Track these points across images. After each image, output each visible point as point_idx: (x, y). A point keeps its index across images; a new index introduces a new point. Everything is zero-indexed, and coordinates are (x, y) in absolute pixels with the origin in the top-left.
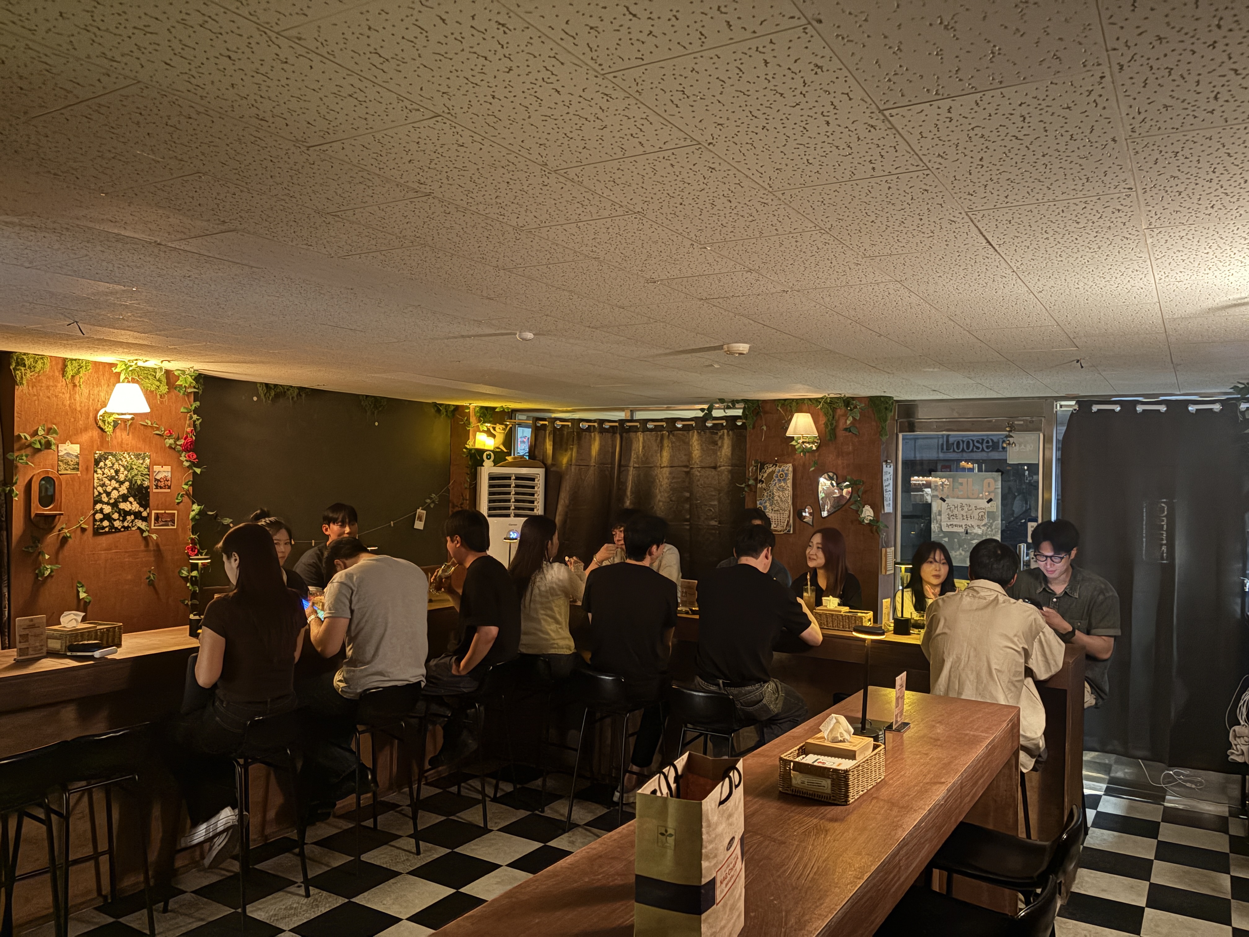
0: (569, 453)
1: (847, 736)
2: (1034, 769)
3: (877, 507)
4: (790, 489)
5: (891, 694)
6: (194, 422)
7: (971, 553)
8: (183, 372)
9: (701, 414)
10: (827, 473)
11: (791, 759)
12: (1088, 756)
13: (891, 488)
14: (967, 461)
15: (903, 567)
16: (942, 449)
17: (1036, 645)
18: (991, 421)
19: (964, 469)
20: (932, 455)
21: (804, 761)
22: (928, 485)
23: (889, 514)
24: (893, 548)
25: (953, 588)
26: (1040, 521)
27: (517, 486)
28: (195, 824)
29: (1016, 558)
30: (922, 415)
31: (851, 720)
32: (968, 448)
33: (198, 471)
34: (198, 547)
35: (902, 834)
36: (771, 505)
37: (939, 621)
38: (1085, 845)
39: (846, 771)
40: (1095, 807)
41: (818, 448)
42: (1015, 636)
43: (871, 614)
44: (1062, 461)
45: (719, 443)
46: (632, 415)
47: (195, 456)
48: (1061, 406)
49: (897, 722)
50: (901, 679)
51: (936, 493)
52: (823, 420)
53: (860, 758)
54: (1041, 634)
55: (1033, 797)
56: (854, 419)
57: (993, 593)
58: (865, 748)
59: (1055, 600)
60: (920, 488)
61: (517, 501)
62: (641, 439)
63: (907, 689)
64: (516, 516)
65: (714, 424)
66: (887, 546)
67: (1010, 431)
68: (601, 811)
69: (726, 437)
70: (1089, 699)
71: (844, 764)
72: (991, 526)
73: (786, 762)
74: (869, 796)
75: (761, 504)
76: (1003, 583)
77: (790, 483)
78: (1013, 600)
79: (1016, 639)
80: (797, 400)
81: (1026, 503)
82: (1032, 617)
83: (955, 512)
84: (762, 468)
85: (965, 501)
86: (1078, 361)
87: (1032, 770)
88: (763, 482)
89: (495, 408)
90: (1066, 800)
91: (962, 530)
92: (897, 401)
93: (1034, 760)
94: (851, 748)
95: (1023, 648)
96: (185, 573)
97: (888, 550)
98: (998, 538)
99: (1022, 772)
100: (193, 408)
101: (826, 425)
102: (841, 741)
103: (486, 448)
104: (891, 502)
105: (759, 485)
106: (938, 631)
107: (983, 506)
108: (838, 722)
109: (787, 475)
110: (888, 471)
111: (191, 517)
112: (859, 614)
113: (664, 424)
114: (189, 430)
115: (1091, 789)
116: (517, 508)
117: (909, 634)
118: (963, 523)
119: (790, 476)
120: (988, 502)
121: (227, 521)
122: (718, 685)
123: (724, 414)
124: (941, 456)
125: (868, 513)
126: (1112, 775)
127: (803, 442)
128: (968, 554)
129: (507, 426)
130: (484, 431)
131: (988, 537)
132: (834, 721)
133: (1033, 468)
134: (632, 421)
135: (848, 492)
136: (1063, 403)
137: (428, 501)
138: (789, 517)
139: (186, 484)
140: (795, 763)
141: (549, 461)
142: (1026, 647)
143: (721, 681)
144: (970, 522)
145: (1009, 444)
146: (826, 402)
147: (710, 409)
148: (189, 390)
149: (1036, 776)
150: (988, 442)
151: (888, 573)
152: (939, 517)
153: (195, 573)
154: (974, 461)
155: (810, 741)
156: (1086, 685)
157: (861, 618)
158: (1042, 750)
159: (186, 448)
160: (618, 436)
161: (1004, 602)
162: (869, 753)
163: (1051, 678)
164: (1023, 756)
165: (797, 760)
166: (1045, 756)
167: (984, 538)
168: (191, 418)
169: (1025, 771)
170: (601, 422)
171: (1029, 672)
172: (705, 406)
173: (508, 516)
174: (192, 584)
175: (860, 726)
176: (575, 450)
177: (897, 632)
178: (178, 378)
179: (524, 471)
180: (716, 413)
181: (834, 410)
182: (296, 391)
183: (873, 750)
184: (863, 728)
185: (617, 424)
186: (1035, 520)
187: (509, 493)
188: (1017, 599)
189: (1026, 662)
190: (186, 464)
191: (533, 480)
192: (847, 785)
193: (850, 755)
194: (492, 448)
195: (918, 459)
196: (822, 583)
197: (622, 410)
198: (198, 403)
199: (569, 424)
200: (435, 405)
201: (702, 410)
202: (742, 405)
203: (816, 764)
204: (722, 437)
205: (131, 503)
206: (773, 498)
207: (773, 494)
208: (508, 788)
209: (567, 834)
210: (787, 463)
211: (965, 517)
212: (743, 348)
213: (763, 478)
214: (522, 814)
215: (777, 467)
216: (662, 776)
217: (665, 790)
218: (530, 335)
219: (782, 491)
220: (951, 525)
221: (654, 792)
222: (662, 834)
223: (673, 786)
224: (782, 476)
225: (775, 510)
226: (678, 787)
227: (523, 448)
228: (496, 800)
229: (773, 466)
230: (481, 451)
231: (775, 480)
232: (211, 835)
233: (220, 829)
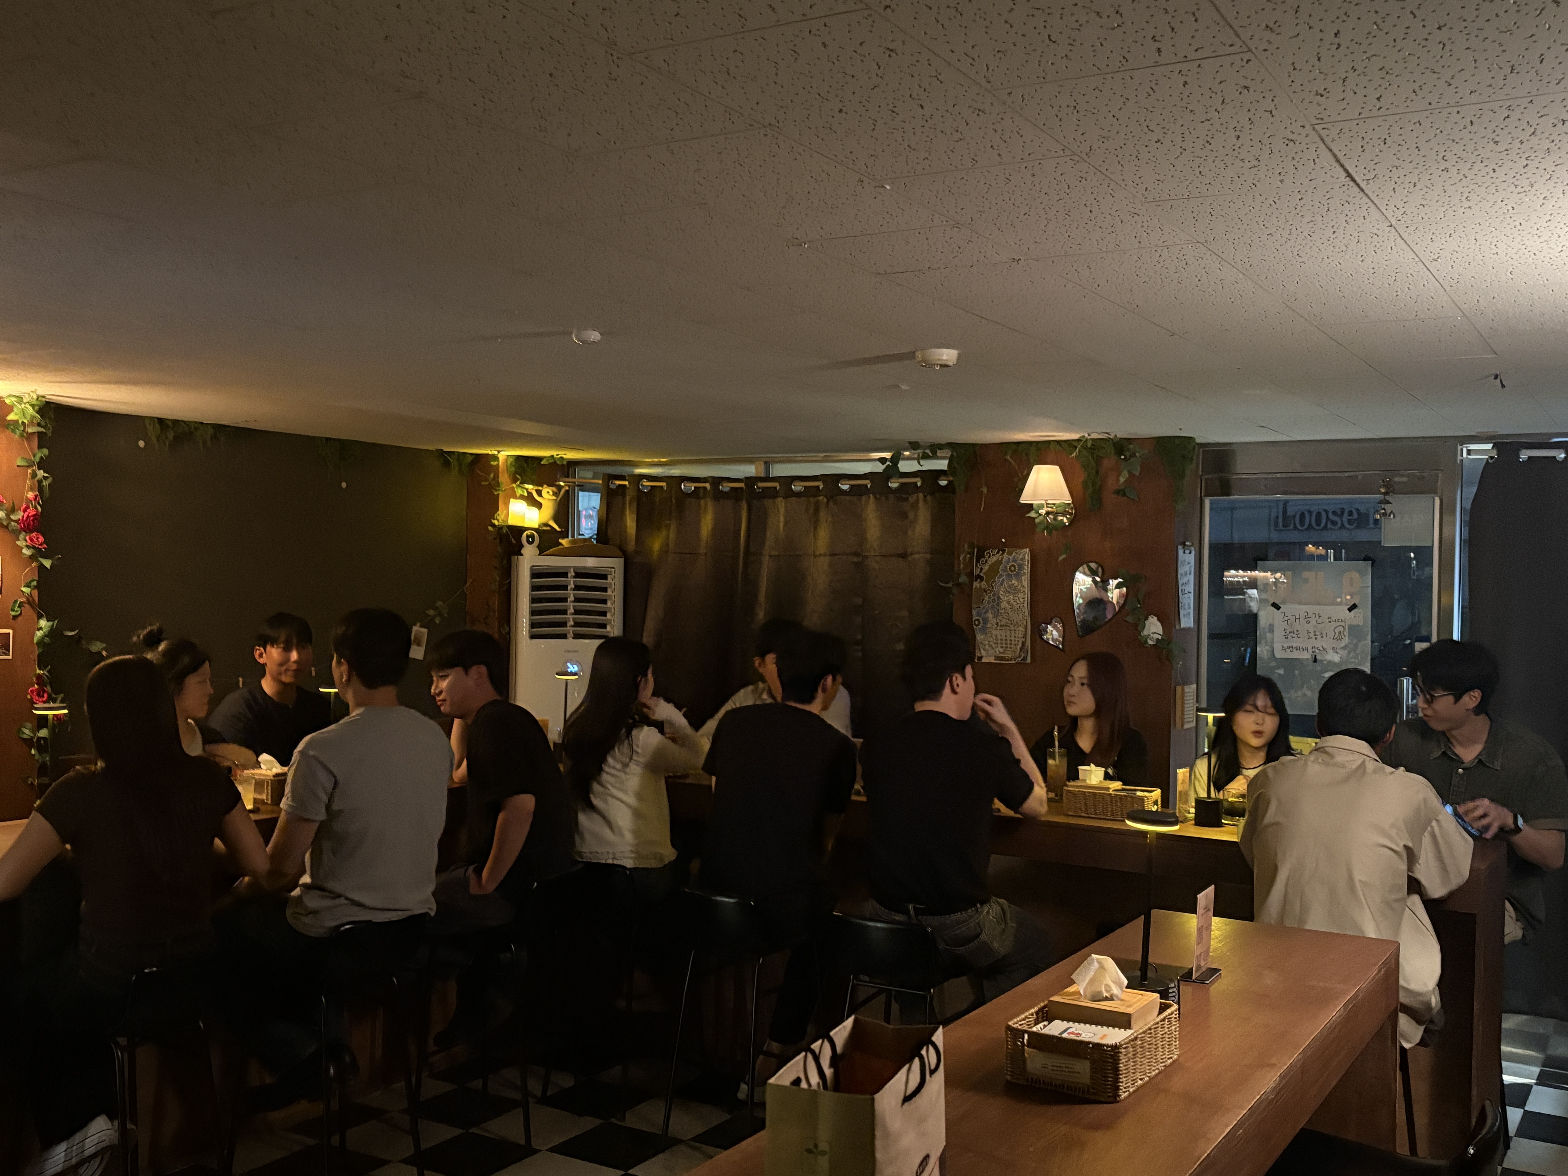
0: (664, 533)
1: (1115, 991)
2: (1422, 1043)
3: (1169, 618)
4: (1027, 590)
5: (1191, 922)
6: (40, 482)
7: (1321, 692)
8: (20, 399)
9: (880, 468)
10: (1087, 563)
11: (1026, 1028)
12: (1510, 1022)
13: (1191, 588)
14: (1316, 544)
15: (1210, 716)
16: (1276, 524)
17: (1426, 840)
18: (1353, 478)
19: (1311, 557)
20: (1260, 534)
21: (1046, 1031)
22: (1253, 584)
23: (1188, 630)
24: (1194, 686)
25: (1290, 751)
26: (1434, 639)
27: (577, 588)
28: (50, 1143)
29: (1393, 701)
30: (1243, 467)
31: (1122, 965)
32: (1318, 524)
33: (47, 563)
34: (48, 689)
35: (1207, 1149)
36: (996, 617)
37: (1268, 803)
38: (1505, 1165)
39: (1115, 1048)
40: (1521, 1104)
41: (1072, 522)
42: (1393, 826)
43: (1157, 793)
44: (1471, 544)
45: (911, 515)
46: (767, 471)
47: (41, 539)
48: (1469, 452)
49: (1199, 967)
50: (1206, 897)
51: (1264, 596)
52: (1081, 477)
53: (1138, 1027)
54: (1434, 823)
55: (1420, 1089)
56: (1130, 473)
57: (1357, 756)
58: (1145, 1009)
59: (1462, 771)
60: (1239, 588)
61: (577, 612)
62: (782, 510)
63: (1214, 915)
64: (577, 636)
65: (902, 484)
66: (1185, 683)
67: (1386, 494)
68: (719, 1117)
69: (921, 505)
70: (1513, 930)
71: (1112, 1036)
72: (1355, 649)
73: (1017, 1033)
74: (1154, 1087)
75: (979, 614)
76: (1372, 741)
77: (1026, 581)
78: (1389, 769)
79: (1393, 832)
80: (1037, 443)
81: (1414, 613)
82: (1421, 796)
83: (1297, 626)
84: (980, 556)
85: (1310, 609)
86: (1496, 377)
87: (1417, 1044)
88: (982, 579)
89: (539, 459)
90: (1474, 1092)
91: (1306, 656)
92: (1202, 445)
93: (1422, 1028)
94: (1123, 1009)
95: (1405, 846)
96: (27, 732)
97: (1187, 689)
98: (1367, 669)
99: (1402, 1048)
100: (37, 459)
101: (1085, 484)
102: (1106, 999)
103: (526, 525)
104: (1192, 611)
105: (976, 584)
106: (1268, 820)
107: (1341, 617)
108: (1102, 967)
109: (1021, 567)
110: (1187, 560)
111: (35, 640)
112: (1139, 794)
113: (821, 485)
114: (31, 495)
115: (1514, 1074)
116: (577, 624)
117: (1220, 825)
118: (1309, 644)
119: (1027, 569)
120: (1350, 610)
121: (97, 647)
122: (907, 911)
123: (919, 468)
124: (1275, 536)
125: (1153, 628)
126: (1551, 1052)
127: (1048, 513)
128: (1317, 695)
129: (560, 488)
130: (522, 497)
131: (1350, 666)
132: (1096, 965)
133: (1423, 554)
134: (767, 479)
135: (1121, 595)
136: (1473, 447)
137: (431, 612)
138: (1025, 636)
139: (28, 586)
140: (1032, 1035)
141: (631, 546)
142: (1410, 844)
143: (911, 906)
144: (1319, 644)
145: (1385, 514)
146: (1085, 447)
147: (895, 460)
148: (30, 430)
149: (1425, 1054)
150: (1351, 514)
151: (1186, 726)
152: (1269, 635)
153: (43, 733)
154: (1327, 544)
155: (1055, 998)
156: (1508, 905)
157: (1142, 799)
158: (1435, 1011)
159: (27, 527)
160: (744, 505)
161: (1375, 771)
162: (1153, 1017)
163: (1451, 895)
164: (1404, 1022)
165: (1034, 1029)
166: (1440, 1023)
167: (1344, 667)
168: (34, 475)
169: (1407, 1046)
170: (717, 481)
171: (1414, 886)
172: (887, 455)
173: (564, 636)
174: (40, 750)
175: (1139, 973)
176: (673, 528)
177: (1200, 821)
178: (10, 409)
179: (590, 562)
180: (905, 466)
181: (1098, 460)
182: (211, 431)
183: (1160, 1013)
184: (1144, 977)
185: (742, 485)
186: (1427, 639)
187: (565, 600)
188: (1396, 767)
189: (1410, 869)
190: (27, 552)
191: (604, 577)
192: (1116, 1070)
193: (1122, 1021)
194: (536, 526)
195: (1236, 541)
196: (1084, 743)
197: (750, 461)
198: (46, 451)
199: (664, 484)
200: (441, 453)
201: (882, 460)
202: (947, 453)
203: (1065, 1035)
204: (915, 506)
206: (998, 605)
207: (999, 598)
208: (565, 1081)
209: (661, 1156)
210: (1021, 547)
211: (1312, 635)
212: (948, 355)
213: (983, 571)
214: (589, 1123)
215: (1005, 554)
216: (810, 1056)
217: (815, 1079)
218: (594, 336)
219: (1013, 594)
220: (1289, 648)
221: (797, 1082)
222: (810, 1151)
223: (828, 1072)
224: (1013, 568)
225: (1001, 626)
226: (836, 1074)
227: (588, 527)
228: (545, 1101)
229: (998, 552)
230: (520, 530)
231: (1001, 576)
232: (74, 1161)
233: (87, 1153)
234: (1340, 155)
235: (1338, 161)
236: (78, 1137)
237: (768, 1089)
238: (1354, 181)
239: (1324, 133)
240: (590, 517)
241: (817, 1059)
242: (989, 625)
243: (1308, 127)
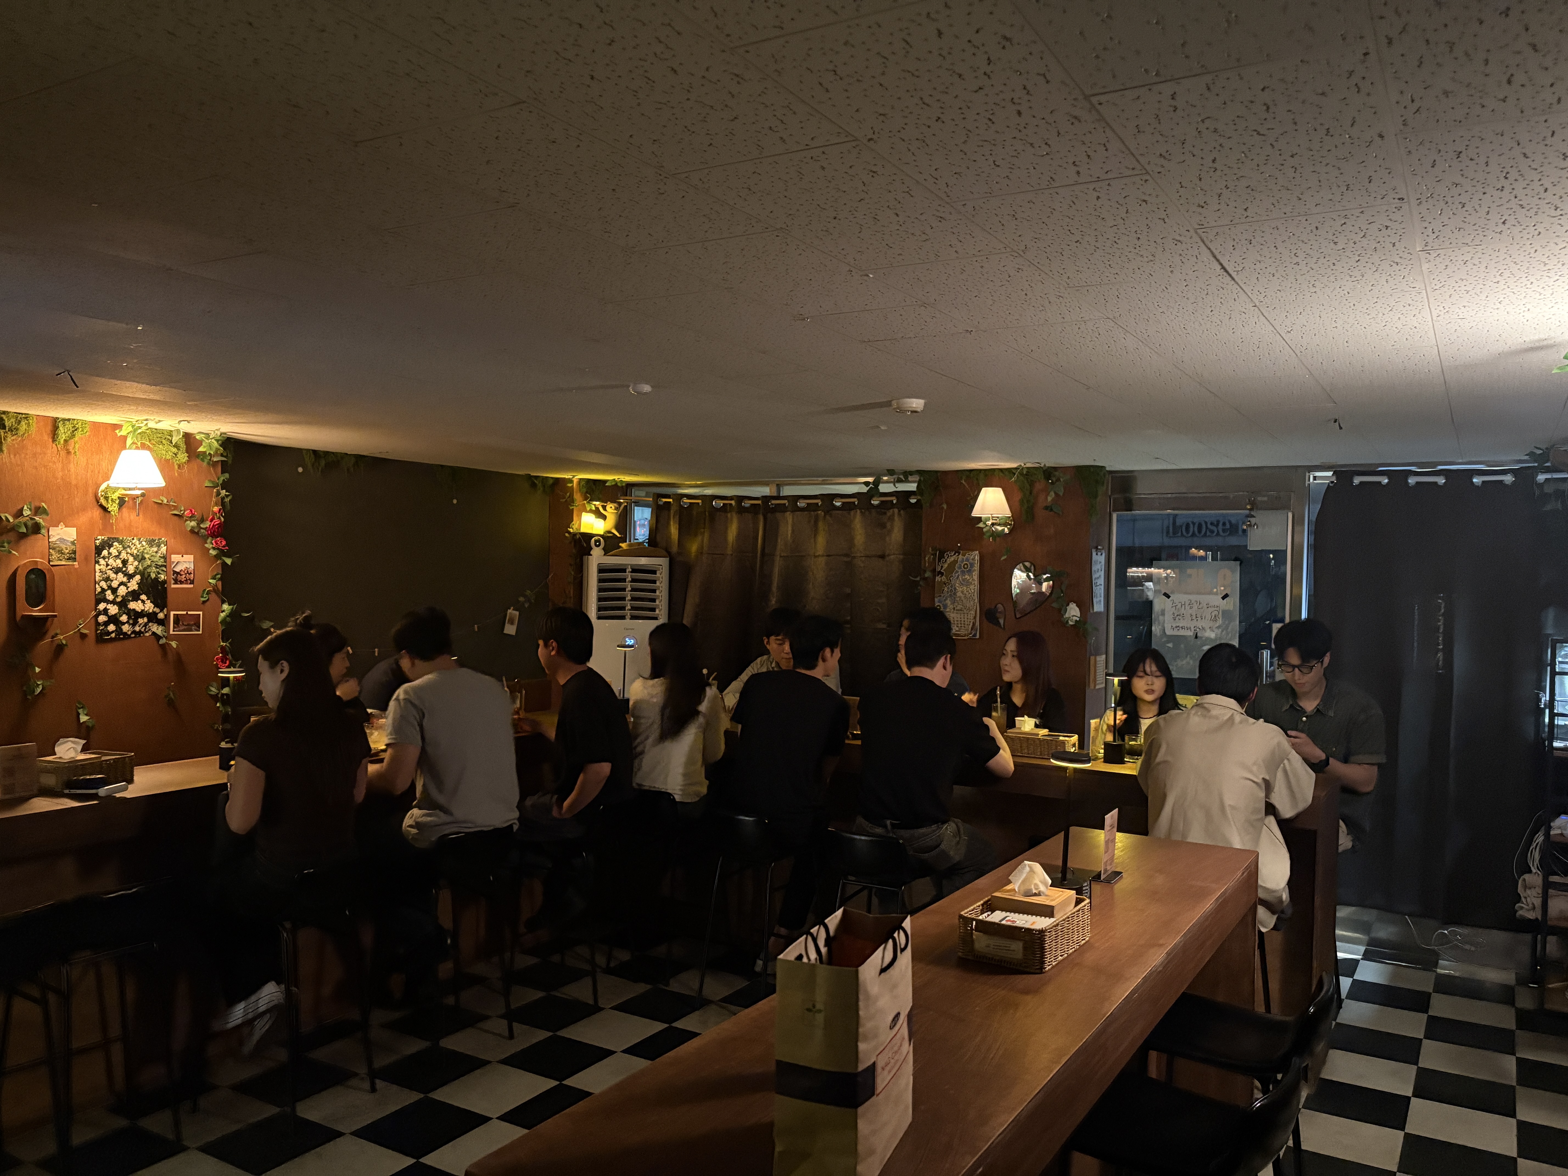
0: (699, 538)
1: (1042, 888)
2: (1275, 928)
3: (1085, 604)
4: (976, 582)
5: (1100, 836)
6: (223, 499)
7: (1201, 661)
8: (208, 435)
9: (865, 489)
10: (1023, 562)
11: (974, 916)
12: (1343, 912)
13: (1101, 581)
14: (1198, 548)
15: (1116, 680)
16: (1168, 532)
17: (1280, 774)
18: (1226, 498)
19: (1194, 558)
20: (1155, 540)
21: (989, 919)
22: (1149, 578)
23: (1099, 613)
24: (1104, 656)
25: (1176, 705)
26: (1287, 620)
27: (634, 580)
28: (232, 1002)
29: (1255, 669)
30: (1142, 489)
31: (1047, 869)
32: (1200, 532)
33: (229, 561)
34: (230, 657)
35: (1111, 1007)
36: (953, 603)
37: (1160, 747)
38: (1338, 1021)
39: (1042, 932)
40: (1351, 974)
41: (1011, 531)
42: (1254, 764)
43: (1075, 738)
44: (1316, 548)
45: (888, 525)
46: (779, 491)
47: (224, 543)
48: (1315, 478)
49: (1106, 871)
50: (1111, 817)
51: (1158, 588)
52: (1018, 496)
53: (1059, 916)
54: (1286, 762)
55: (1274, 962)
56: (1056, 494)
57: (1227, 710)
58: (1064, 903)
59: (1304, 719)
60: (1139, 581)
61: (633, 599)
62: (790, 521)
63: (1118, 831)
64: (633, 617)
65: (882, 502)
66: (1098, 653)
67: (1250, 510)
68: (740, 984)
69: (896, 518)
70: (1345, 841)
71: (1039, 923)
72: (1227, 628)
73: (967, 921)
74: (1070, 962)
76: (1240, 699)
77: (976, 575)
78: (1252, 720)
79: (1255, 769)
80: (985, 470)
81: (1272, 600)
82: (1276, 741)
83: (1182, 611)
84: (941, 556)
85: (1193, 597)
86: (1335, 421)
87: (1272, 929)
88: (942, 574)
89: (605, 482)
90: (1315, 965)
91: (1190, 633)
92: (1111, 472)
93: (1275, 917)
94: (1048, 903)
95: (1263, 779)
96: (214, 690)
97: (1098, 658)
98: (1236, 643)
99: (1260, 931)
100: (221, 481)
101: (1022, 502)
102: (1035, 895)
103: (594, 532)
104: (1102, 599)
105: (938, 579)
106: (1159, 758)
107: (1216, 604)
108: (1032, 870)
109: (972, 565)
110: (1099, 560)
111: (220, 619)
112: (1061, 738)
113: (819, 502)
114: (216, 509)
115: (1345, 952)
116: (633, 608)
117: (1123, 762)
118: (1192, 625)
119: (977, 567)
120: (1223, 598)
121: (266, 625)
122: (885, 827)
123: (895, 489)
124: (1167, 542)
125: (1073, 612)
126: (1373, 935)
127: (993, 524)
128: (1197, 664)
129: (620, 504)
130: (591, 511)
131: (1223, 642)
132: (1028, 869)
133: (1280, 555)
134: (778, 497)
135: (1048, 586)
136: (1318, 474)
137: (521, 599)
138: (975, 618)
139: (214, 578)
140: (978, 921)
141: (675, 549)
142: (1267, 778)
143: (888, 822)
144: (1200, 624)
145: (1250, 525)
146: (1021, 474)
147: (876, 483)
148: (215, 459)
149: (1278, 936)
150: (1224, 524)
151: (1097, 687)
152: (1161, 618)
153: (226, 690)
154: (1206, 549)
155: (997, 894)
156: (1341, 823)
157: (1063, 742)
158: (1285, 904)
159: (214, 533)
160: (761, 518)
161: (1241, 722)
162: (1071, 909)
163: (1298, 816)
164: (1261, 912)
165: (981, 918)
166: (1289, 912)
167: (1218, 643)
168: (218, 494)
169: (1264, 930)
170: (740, 499)
171: (1270, 809)
172: (871, 479)
173: (623, 618)
174: (224, 703)
175: (1060, 875)
176: (706, 535)
177: (1108, 760)
178: (200, 443)
179: (643, 561)
180: (884, 488)
181: (1032, 484)
182: (353, 460)
183: (1076, 906)
184: (1064, 878)
185: (759, 502)
186: (1282, 620)
187: (624, 590)
188: (1257, 718)
189: (1267, 796)
190: (213, 552)
191: (654, 572)
192: (1043, 949)
193: (1047, 911)
194: (602, 533)
195: (1137, 545)
196: (1018, 699)
197: (766, 484)
198: (227, 475)
199: (700, 501)
200: (529, 477)
201: (867, 484)
202: (916, 478)
203: (1004, 922)
204: (891, 519)
205: (143, 602)
206: (955, 594)
207: (955, 589)
208: (624, 956)
209: (697, 1013)
210: (973, 550)
211: (1194, 617)
212: (917, 404)
213: (943, 569)
214: (641, 988)
215: (960, 556)
216: (810, 938)
217: (813, 955)
218: (647, 388)
219: (966, 586)
220: (1176, 627)
221: (800, 957)
222: (809, 1010)
223: (824, 950)
224: (966, 566)
225: (957, 610)
226: (829, 952)
227: (641, 533)
228: (609, 971)
229: (955, 554)
230: (588, 537)
231: (957, 572)
232: (250, 1016)
233: (261, 1009)
234: (1216, 253)
235: (1215, 257)
236: (253, 998)
237: (778, 964)
238: (1226, 271)
239: (1203, 235)
240: (643, 525)
241: (815, 940)
242: (948, 610)
243: (1192, 231)
